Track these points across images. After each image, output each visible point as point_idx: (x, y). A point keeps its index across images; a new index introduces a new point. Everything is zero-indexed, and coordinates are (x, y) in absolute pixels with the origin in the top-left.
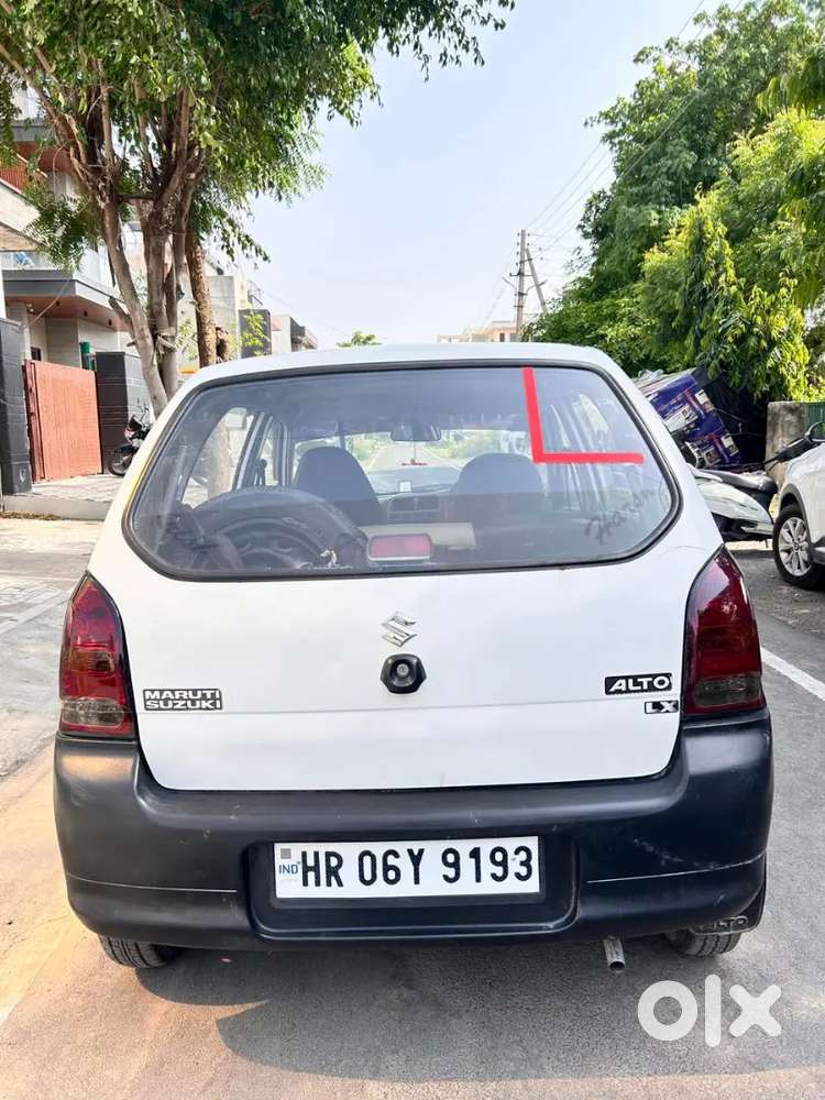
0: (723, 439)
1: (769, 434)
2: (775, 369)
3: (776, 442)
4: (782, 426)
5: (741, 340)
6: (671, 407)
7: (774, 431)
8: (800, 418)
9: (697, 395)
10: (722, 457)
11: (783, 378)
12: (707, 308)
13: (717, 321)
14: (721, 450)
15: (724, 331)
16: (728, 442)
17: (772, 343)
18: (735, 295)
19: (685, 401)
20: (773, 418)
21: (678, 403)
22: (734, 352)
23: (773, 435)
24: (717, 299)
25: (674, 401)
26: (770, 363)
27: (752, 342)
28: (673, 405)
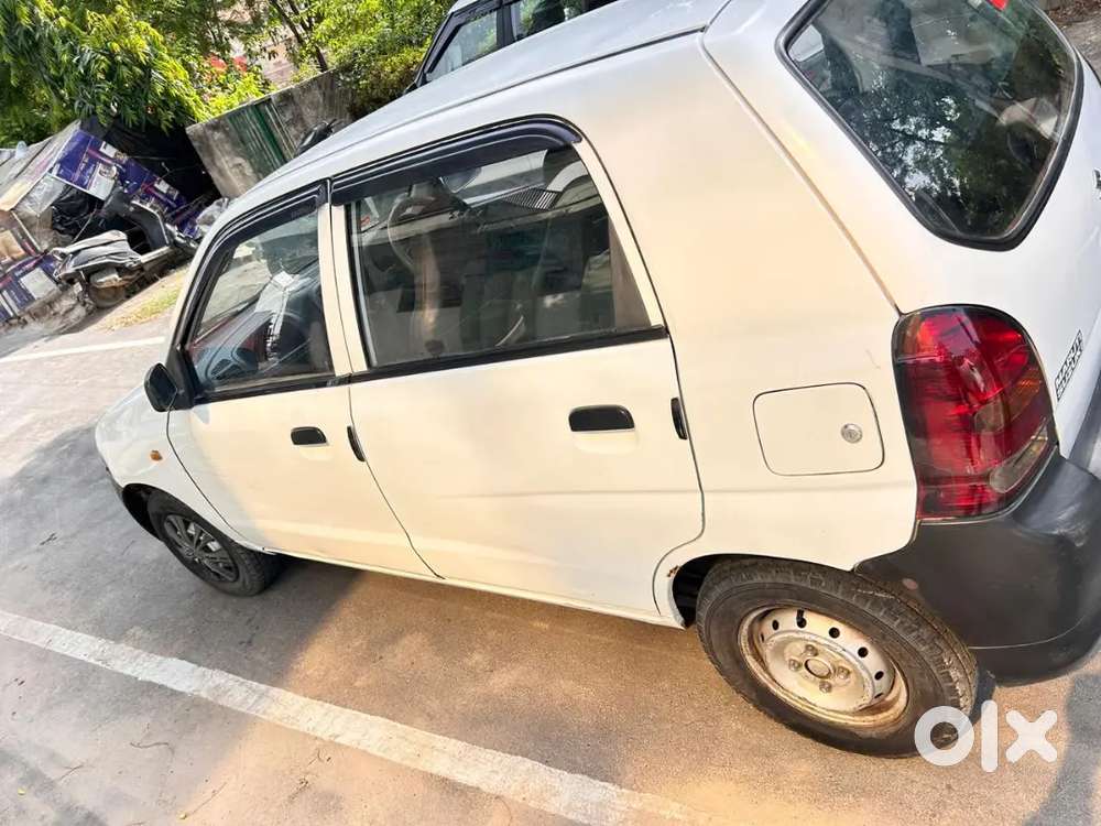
0: (156, 185)
1: (206, 160)
2: (166, 93)
3: (218, 164)
4: (217, 146)
5: (111, 74)
6: (83, 172)
7: (211, 154)
8: (227, 133)
9: (102, 150)
10: (168, 205)
11: (178, 99)
12: (44, 51)
13: (70, 61)
14: (161, 197)
15: (87, 69)
16: (163, 187)
17: (147, 68)
18: (68, 27)
19: (93, 161)
20: (202, 142)
21: (88, 166)
22: (112, 89)
23: (213, 161)
24: (50, 37)
25: (82, 166)
26: (159, 89)
27: (125, 72)
28: (84, 170)
